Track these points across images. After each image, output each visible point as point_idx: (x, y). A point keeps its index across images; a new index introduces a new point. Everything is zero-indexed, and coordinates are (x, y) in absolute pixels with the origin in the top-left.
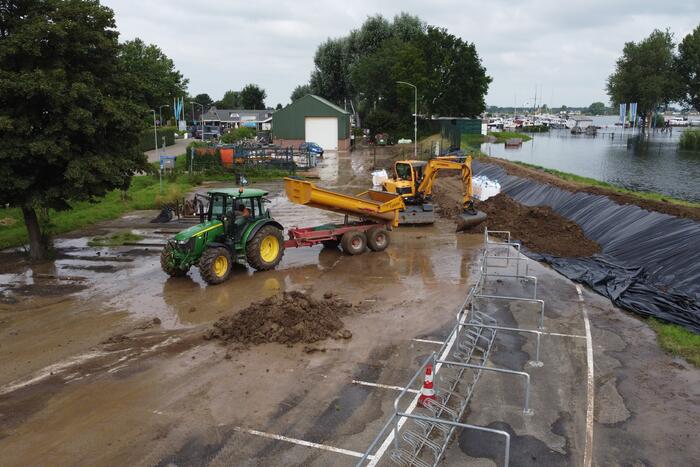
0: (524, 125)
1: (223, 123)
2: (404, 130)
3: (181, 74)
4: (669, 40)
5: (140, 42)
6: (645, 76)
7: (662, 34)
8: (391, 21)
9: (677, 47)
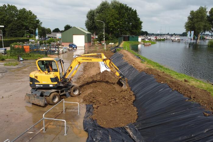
0: (158, 39)
1: (54, 37)
2: (111, 40)
3: (39, 20)
4: (206, 10)
5: (25, 9)
6: (197, 22)
7: (203, 8)
8: (110, 3)
9: (208, 12)
